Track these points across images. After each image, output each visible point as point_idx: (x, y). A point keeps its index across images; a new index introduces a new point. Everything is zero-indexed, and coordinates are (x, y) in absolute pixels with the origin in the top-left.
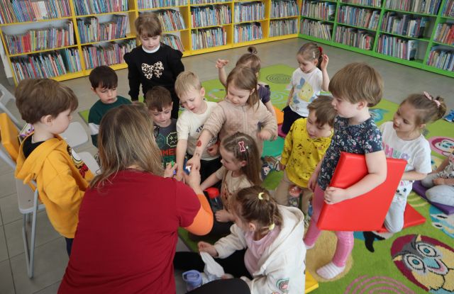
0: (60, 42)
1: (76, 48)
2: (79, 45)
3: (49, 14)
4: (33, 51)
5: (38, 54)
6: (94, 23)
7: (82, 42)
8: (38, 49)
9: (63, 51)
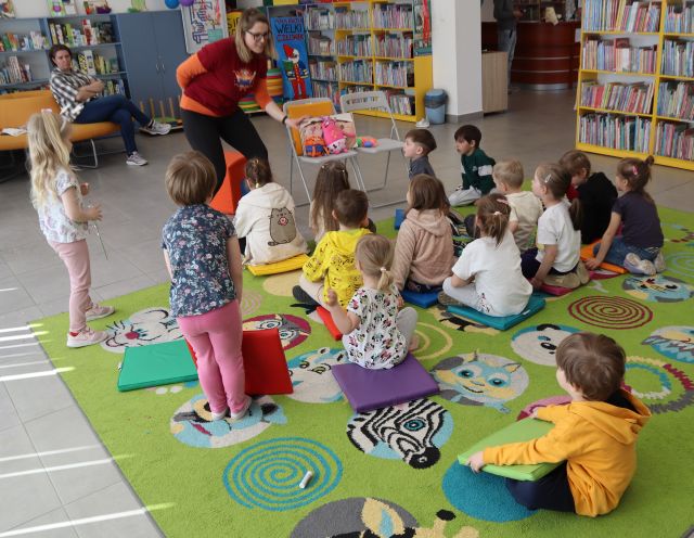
0: (632, 106)
1: (650, 119)
2: (654, 116)
3: (631, 66)
4: (602, 109)
5: (606, 115)
6: (681, 88)
7: (659, 113)
8: (607, 108)
9: (633, 118)
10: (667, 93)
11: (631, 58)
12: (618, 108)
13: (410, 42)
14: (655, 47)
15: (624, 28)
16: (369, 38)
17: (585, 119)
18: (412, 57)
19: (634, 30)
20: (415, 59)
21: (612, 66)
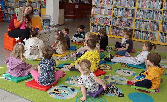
0: (105, 23)
2: (111, 25)
3: (105, 13)
5: (98, 25)
6: (118, 19)
7: (112, 25)
8: (99, 23)
9: (105, 26)
10: (114, 20)
11: (105, 11)
12: (102, 23)
13: (40, 4)
14: (111, 9)
15: (103, 4)
16: (27, 3)
17: (92, 26)
18: (41, 8)
19: (106, 5)
20: (42, 9)
21: (100, 13)
